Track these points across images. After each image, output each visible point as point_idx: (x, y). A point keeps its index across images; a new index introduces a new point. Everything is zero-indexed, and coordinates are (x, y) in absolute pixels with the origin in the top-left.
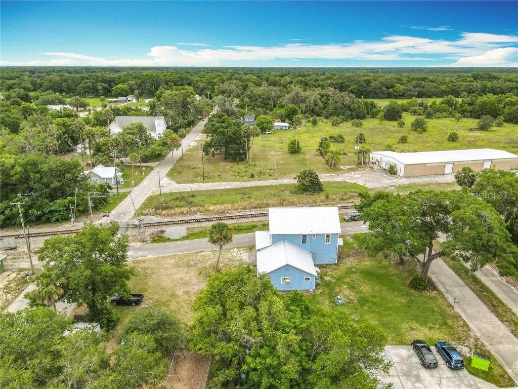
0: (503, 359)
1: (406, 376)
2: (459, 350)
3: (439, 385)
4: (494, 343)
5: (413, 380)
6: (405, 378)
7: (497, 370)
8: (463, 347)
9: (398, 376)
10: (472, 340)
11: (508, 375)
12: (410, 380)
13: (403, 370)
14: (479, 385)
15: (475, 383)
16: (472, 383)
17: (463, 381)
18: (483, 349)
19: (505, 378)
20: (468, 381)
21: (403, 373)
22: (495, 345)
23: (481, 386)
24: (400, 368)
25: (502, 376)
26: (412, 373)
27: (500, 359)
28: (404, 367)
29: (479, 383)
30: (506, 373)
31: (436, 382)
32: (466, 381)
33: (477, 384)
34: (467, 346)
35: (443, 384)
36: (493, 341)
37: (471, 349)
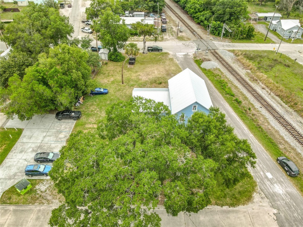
0: (22, 210)
1: (39, 146)
2: (45, 184)
3: (25, 160)
4: (40, 214)
5: (35, 149)
6: (39, 145)
7: (16, 199)
8: (46, 188)
9: (41, 143)
10: (49, 198)
11: (8, 204)
12: (36, 147)
13: (44, 146)
14: (12, 180)
15: (15, 179)
16: (16, 177)
17: (20, 172)
18: (38, 201)
19: (7, 199)
20: (19, 176)
21: (42, 146)
22: (37, 213)
23: (11, 181)
24: (46, 145)
25: (10, 198)
26: (40, 149)
27: (23, 208)
28: (45, 147)
29: (14, 181)
30: (10, 204)
31: (28, 158)
32: (19, 174)
33: (13, 180)
34: (46, 191)
35: (24, 161)
36: (42, 214)
37: (42, 192)
